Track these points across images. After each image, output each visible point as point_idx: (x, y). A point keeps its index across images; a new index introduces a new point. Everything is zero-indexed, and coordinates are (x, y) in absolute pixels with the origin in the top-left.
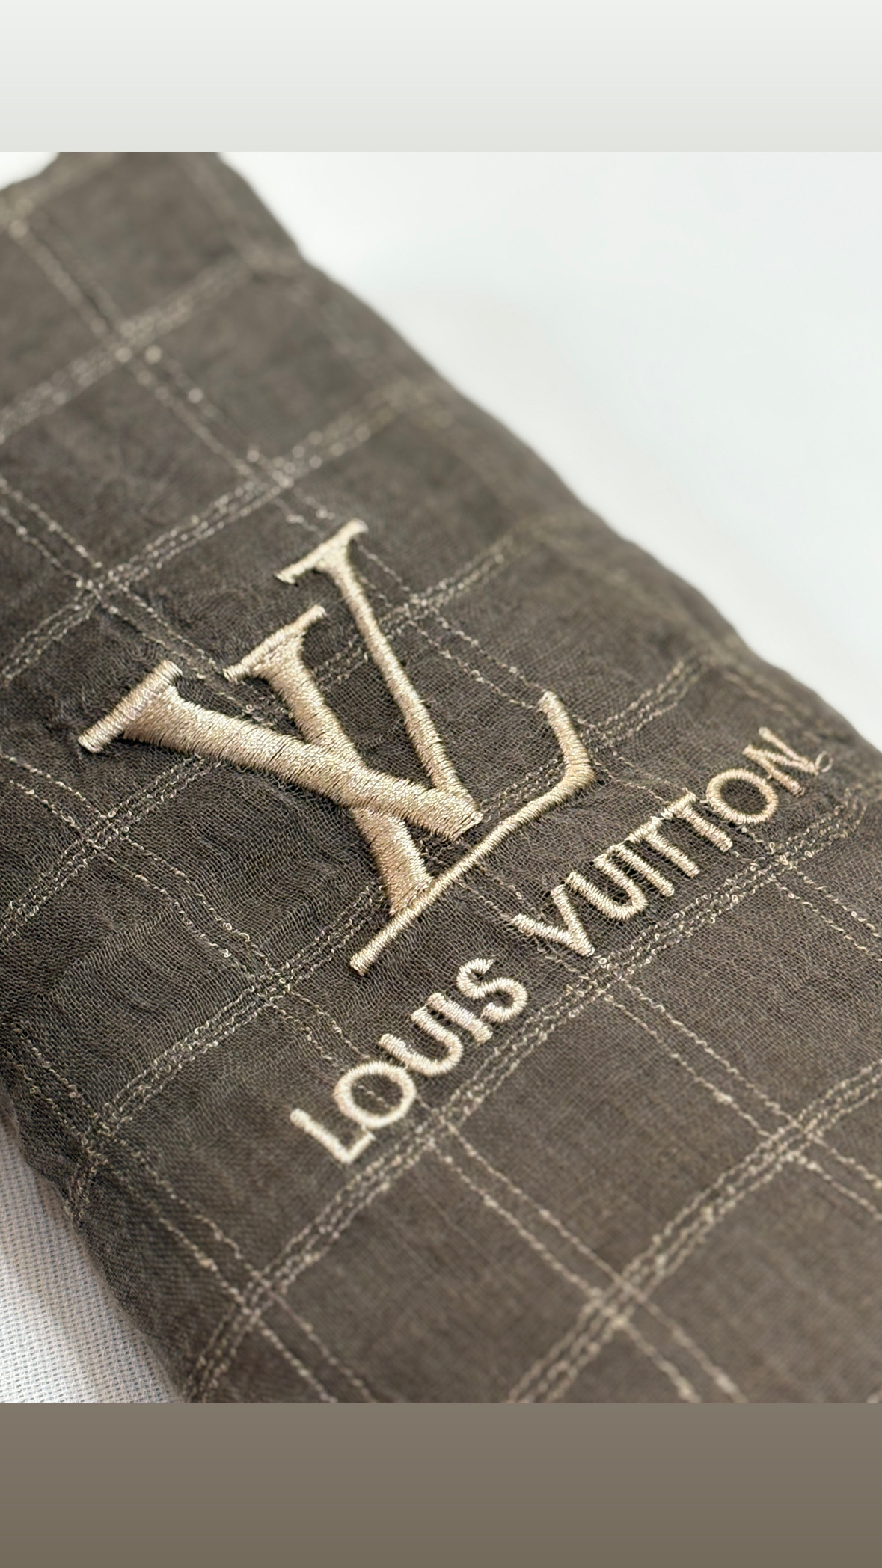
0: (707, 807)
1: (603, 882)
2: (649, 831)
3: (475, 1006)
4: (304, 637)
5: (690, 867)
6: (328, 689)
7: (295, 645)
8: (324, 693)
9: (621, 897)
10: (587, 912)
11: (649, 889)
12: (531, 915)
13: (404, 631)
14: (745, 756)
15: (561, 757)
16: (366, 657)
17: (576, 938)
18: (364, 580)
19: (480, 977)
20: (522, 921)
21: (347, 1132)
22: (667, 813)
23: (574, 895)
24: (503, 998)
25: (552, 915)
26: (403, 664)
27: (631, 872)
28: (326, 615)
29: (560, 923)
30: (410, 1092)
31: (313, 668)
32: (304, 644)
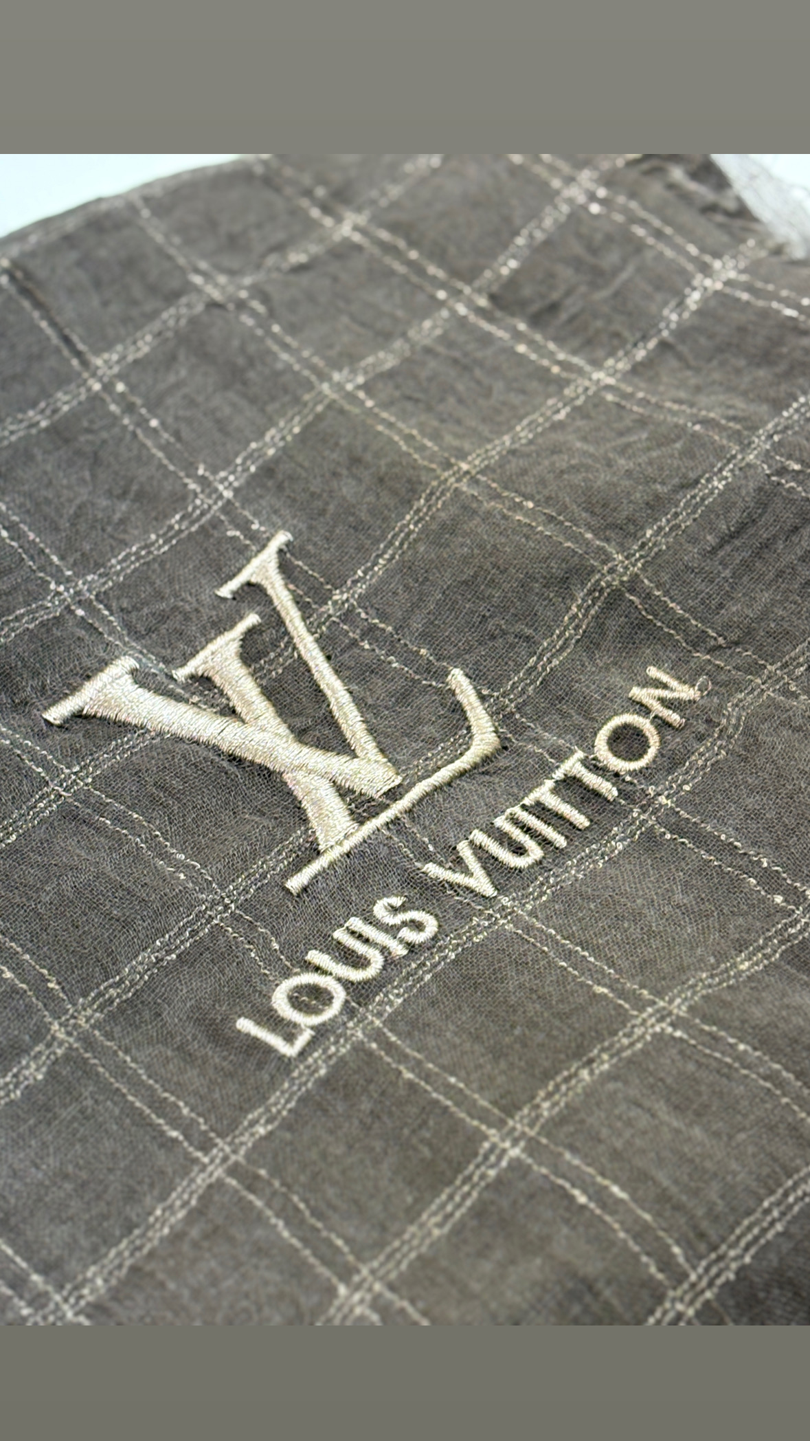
0: (594, 762)
1: (503, 838)
2: (544, 793)
3: (392, 930)
4: (241, 640)
5: (581, 820)
6: (264, 682)
7: (235, 647)
8: (260, 686)
9: (519, 850)
10: (490, 864)
11: (544, 842)
12: (440, 864)
13: (328, 628)
14: (630, 699)
15: (469, 728)
16: (296, 655)
17: (481, 882)
18: (292, 587)
19: (395, 910)
20: (432, 869)
21: (288, 1031)
22: (559, 774)
23: (478, 850)
24: (418, 926)
25: (458, 863)
26: (328, 658)
27: (527, 830)
28: (260, 621)
29: (467, 872)
30: (340, 995)
31: (250, 666)
32: (242, 646)
